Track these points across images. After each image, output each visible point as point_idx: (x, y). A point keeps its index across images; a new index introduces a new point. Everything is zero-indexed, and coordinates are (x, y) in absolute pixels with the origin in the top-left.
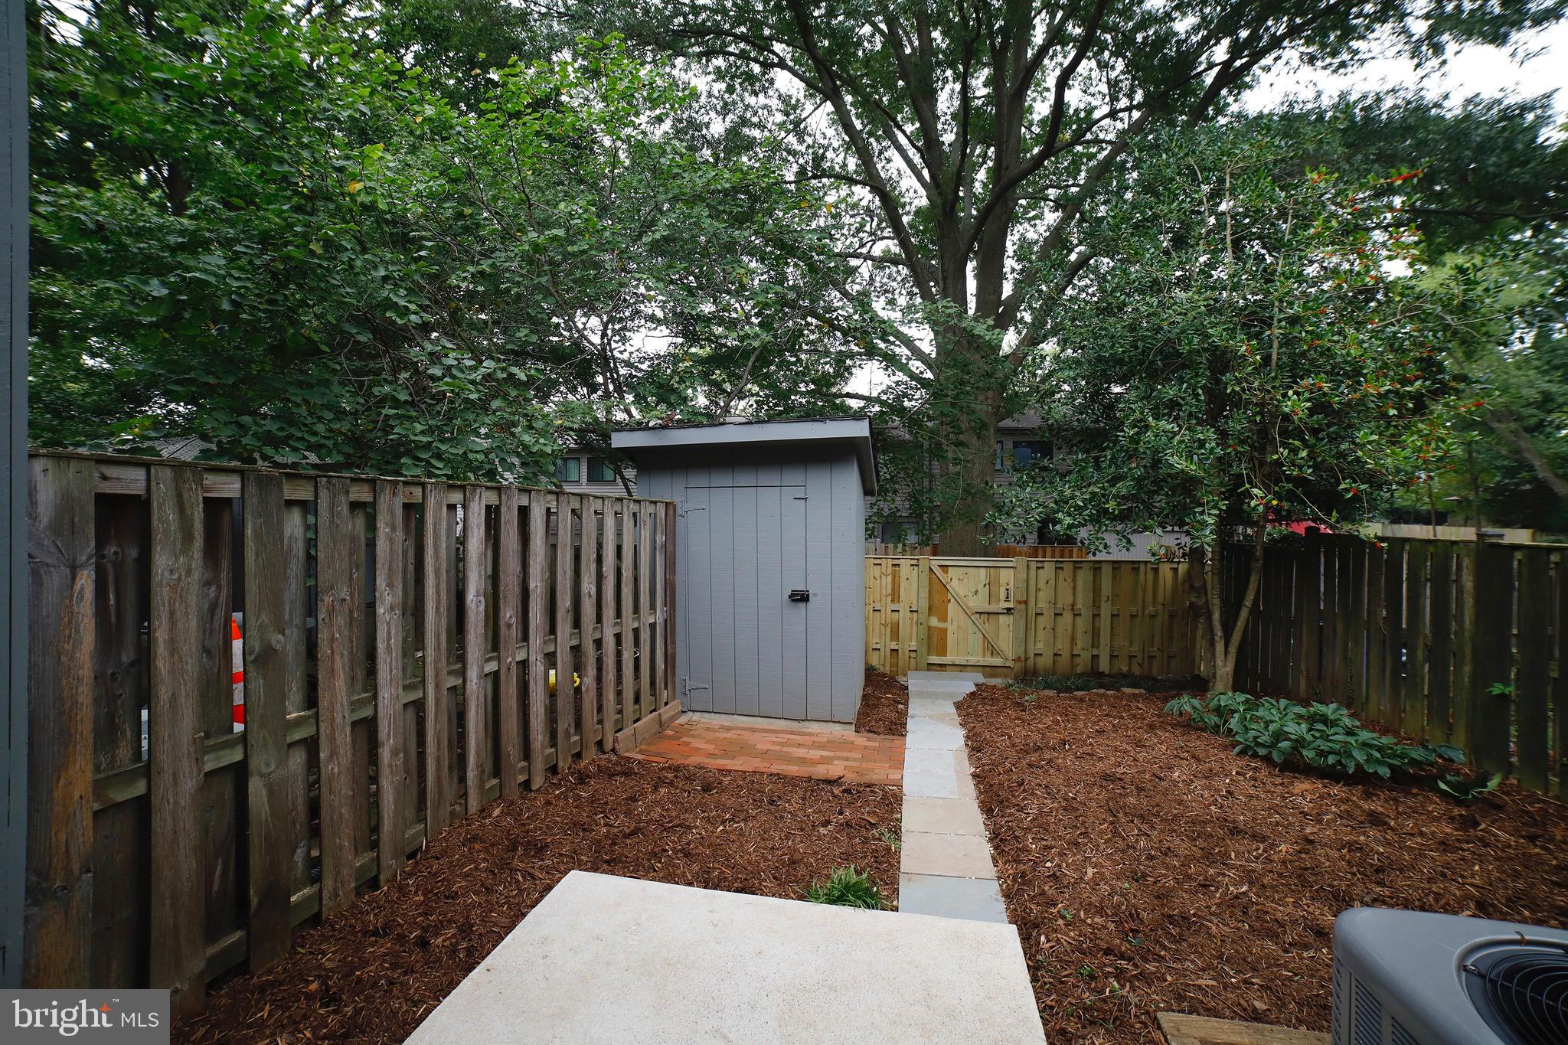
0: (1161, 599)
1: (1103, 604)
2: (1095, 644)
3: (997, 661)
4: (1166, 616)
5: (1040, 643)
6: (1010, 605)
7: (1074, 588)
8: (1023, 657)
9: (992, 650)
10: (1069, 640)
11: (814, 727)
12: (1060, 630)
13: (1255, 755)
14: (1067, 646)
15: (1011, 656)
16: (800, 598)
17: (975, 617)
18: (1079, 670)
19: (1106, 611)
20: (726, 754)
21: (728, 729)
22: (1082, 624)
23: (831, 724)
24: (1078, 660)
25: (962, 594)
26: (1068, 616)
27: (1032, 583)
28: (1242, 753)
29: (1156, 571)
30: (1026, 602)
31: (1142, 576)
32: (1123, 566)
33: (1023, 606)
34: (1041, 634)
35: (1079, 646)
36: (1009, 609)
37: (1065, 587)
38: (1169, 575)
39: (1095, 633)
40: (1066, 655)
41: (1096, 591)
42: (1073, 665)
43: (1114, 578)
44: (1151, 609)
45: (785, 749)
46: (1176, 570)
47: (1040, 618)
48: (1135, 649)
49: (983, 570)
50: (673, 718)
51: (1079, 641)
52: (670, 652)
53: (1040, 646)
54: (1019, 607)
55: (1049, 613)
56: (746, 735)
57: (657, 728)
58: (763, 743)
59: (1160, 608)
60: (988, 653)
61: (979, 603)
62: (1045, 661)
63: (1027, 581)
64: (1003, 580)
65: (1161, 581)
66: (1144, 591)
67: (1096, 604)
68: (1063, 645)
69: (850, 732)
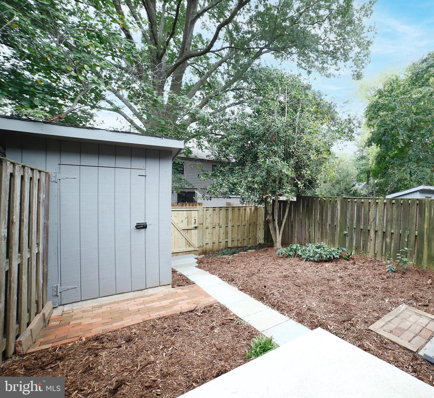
0: (247, 220)
1: (229, 222)
2: (227, 238)
3: (192, 249)
4: (248, 225)
5: (208, 239)
6: (196, 226)
7: (219, 217)
8: (202, 246)
9: (189, 244)
10: (218, 237)
11: (150, 291)
12: (214, 234)
13: (310, 260)
14: (217, 239)
15: (197, 246)
16: (142, 226)
17: (182, 232)
18: (221, 247)
19: (230, 225)
20: (113, 320)
21: (100, 307)
22: (222, 230)
23: (160, 287)
24: (221, 244)
25: (176, 222)
26: (217, 228)
27: (205, 216)
28: (306, 260)
29: (245, 209)
30: (202, 224)
31: (241, 212)
32: (235, 208)
33: (202, 225)
34: (208, 236)
35: (221, 239)
36: (196, 227)
37: (216, 217)
38: (249, 210)
39: (227, 233)
40: (217, 243)
41: (227, 218)
42: (219, 246)
43: (233, 212)
44: (244, 223)
45: (147, 305)
46: (251, 209)
47: (207, 229)
48: (239, 237)
49: (185, 211)
50: (51, 313)
51: (221, 237)
52: (45, 271)
53: (207, 240)
54: (200, 226)
55: (210, 227)
56: (115, 306)
57: (42, 324)
58: (132, 307)
59: (246, 222)
60: (188, 246)
61: (184, 226)
62: (209, 247)
63: (203, 215)
64: (193, 216)
65: (247, 214)
66: (242, 217)
67: (227, 223)
68: (216, 240)
69: (169, 288)
